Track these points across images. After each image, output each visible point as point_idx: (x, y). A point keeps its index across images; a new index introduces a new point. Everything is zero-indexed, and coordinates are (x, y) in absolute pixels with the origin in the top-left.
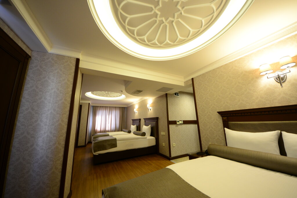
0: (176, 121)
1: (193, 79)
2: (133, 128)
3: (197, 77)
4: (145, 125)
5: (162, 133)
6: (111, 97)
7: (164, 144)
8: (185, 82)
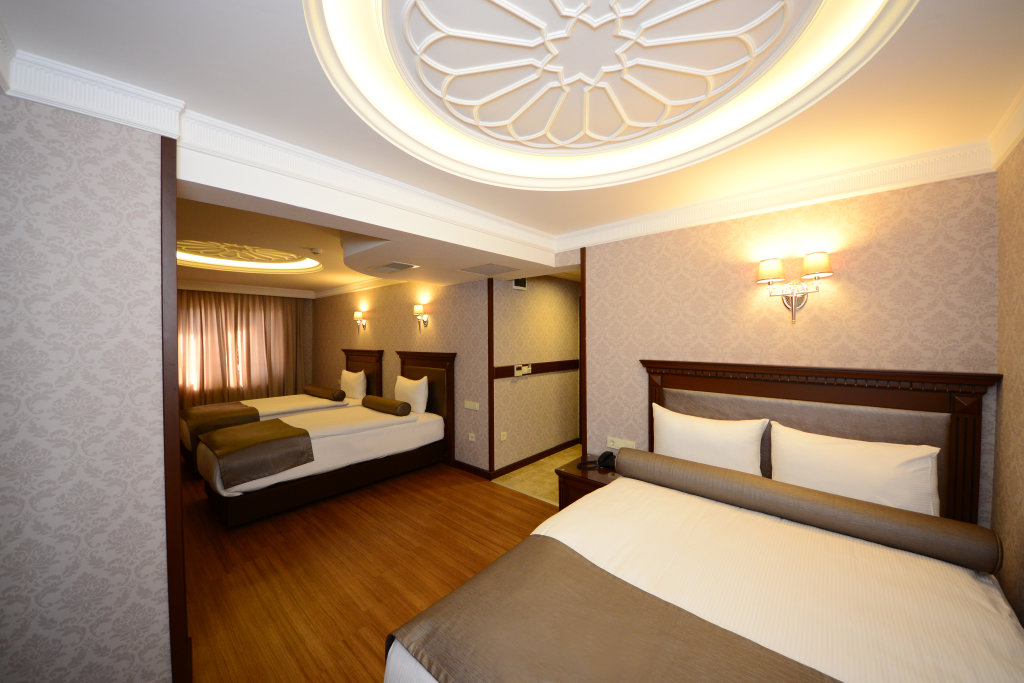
0: (512, 367)
1: (583, 251)
2: (353, 381)
3: (597, 247)
4: (403, 375)
5: (469, 403)
6: (251, 259)
7: (472, 437)
8: (557, 255)
